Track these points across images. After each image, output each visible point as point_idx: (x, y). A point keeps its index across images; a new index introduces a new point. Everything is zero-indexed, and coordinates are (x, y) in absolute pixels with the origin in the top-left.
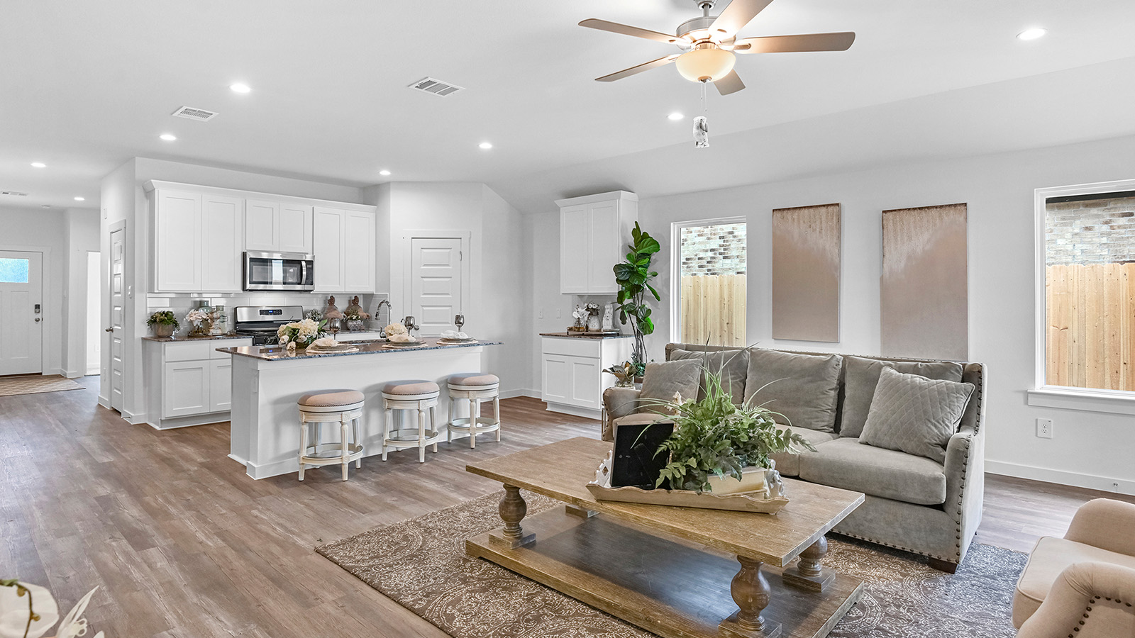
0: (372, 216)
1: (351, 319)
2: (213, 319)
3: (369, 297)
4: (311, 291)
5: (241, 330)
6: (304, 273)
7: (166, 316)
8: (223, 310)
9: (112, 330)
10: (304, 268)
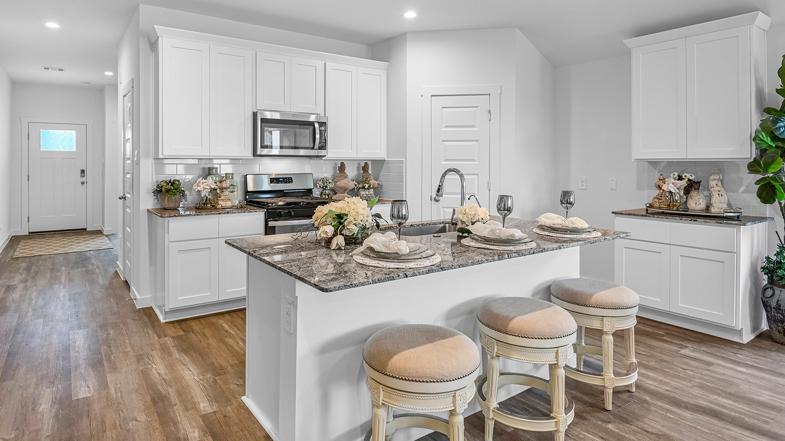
0: (383, 73)
1: (364, 188)
2: (222, 189)
3: (379, 163)
4: (324, 156)
5: (252, 201)
6: (318, 136)
7: (172, 185)
8: (232, 178)
9: (125, 198)
10: (317, 131)
